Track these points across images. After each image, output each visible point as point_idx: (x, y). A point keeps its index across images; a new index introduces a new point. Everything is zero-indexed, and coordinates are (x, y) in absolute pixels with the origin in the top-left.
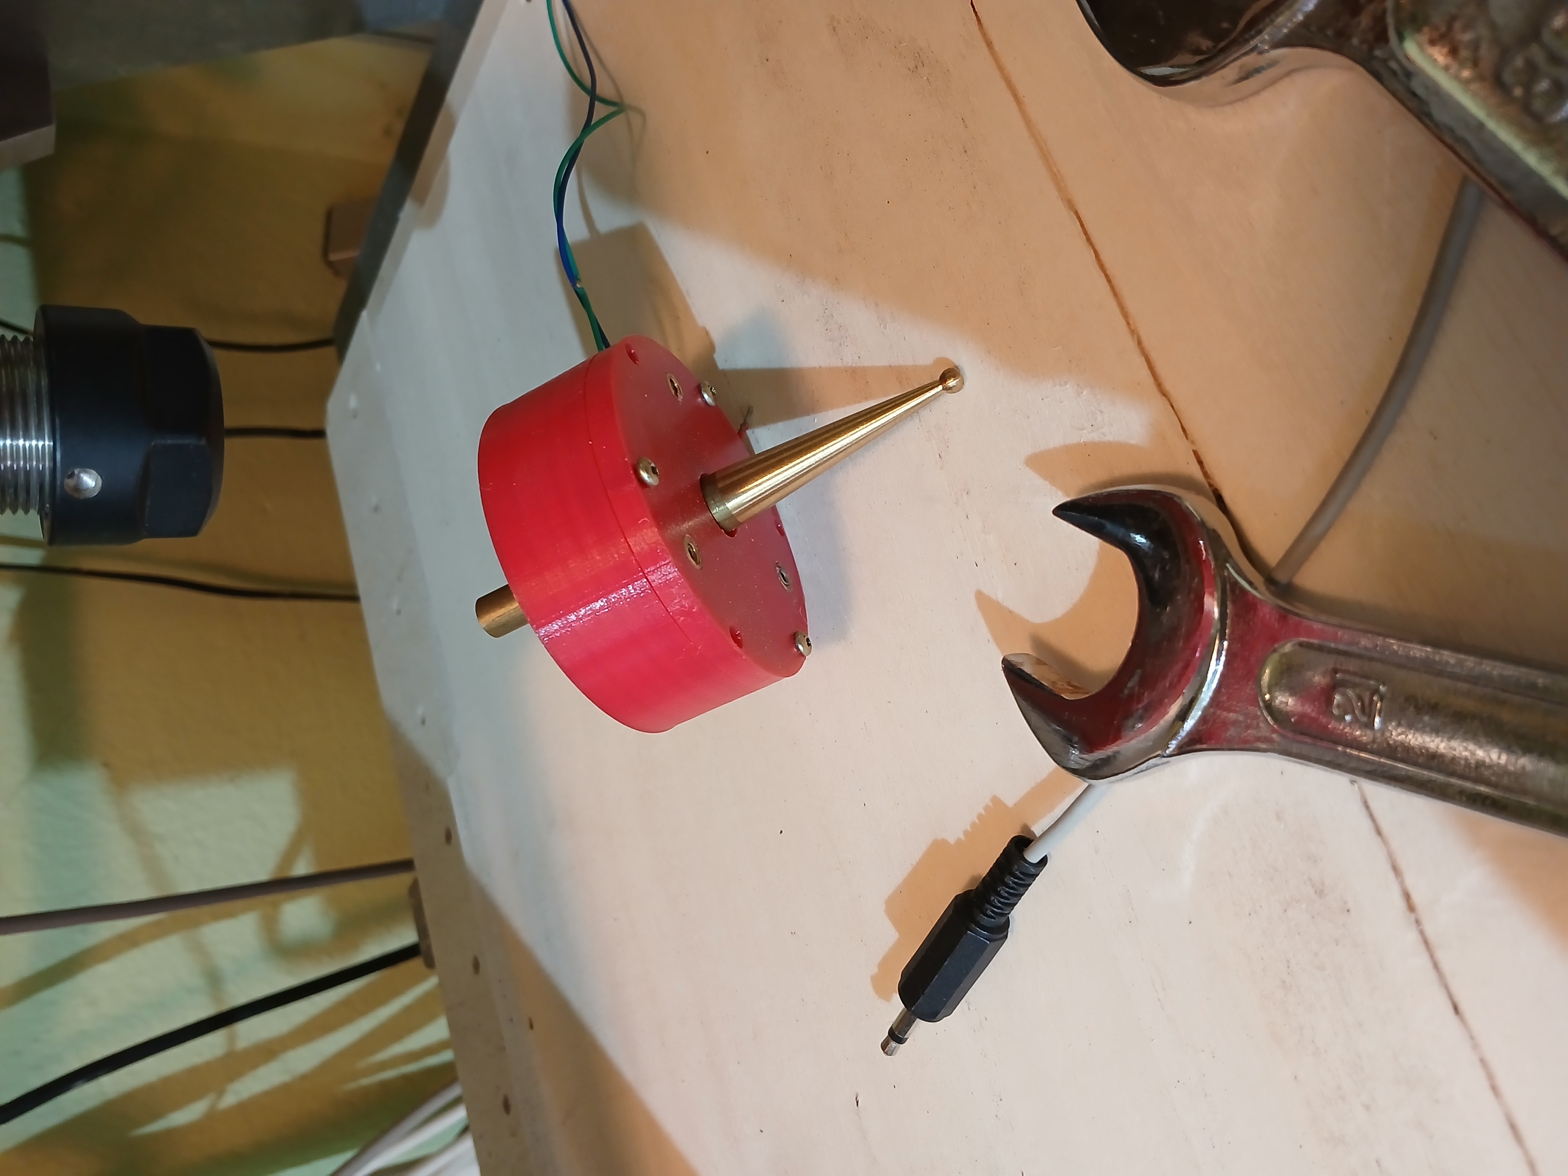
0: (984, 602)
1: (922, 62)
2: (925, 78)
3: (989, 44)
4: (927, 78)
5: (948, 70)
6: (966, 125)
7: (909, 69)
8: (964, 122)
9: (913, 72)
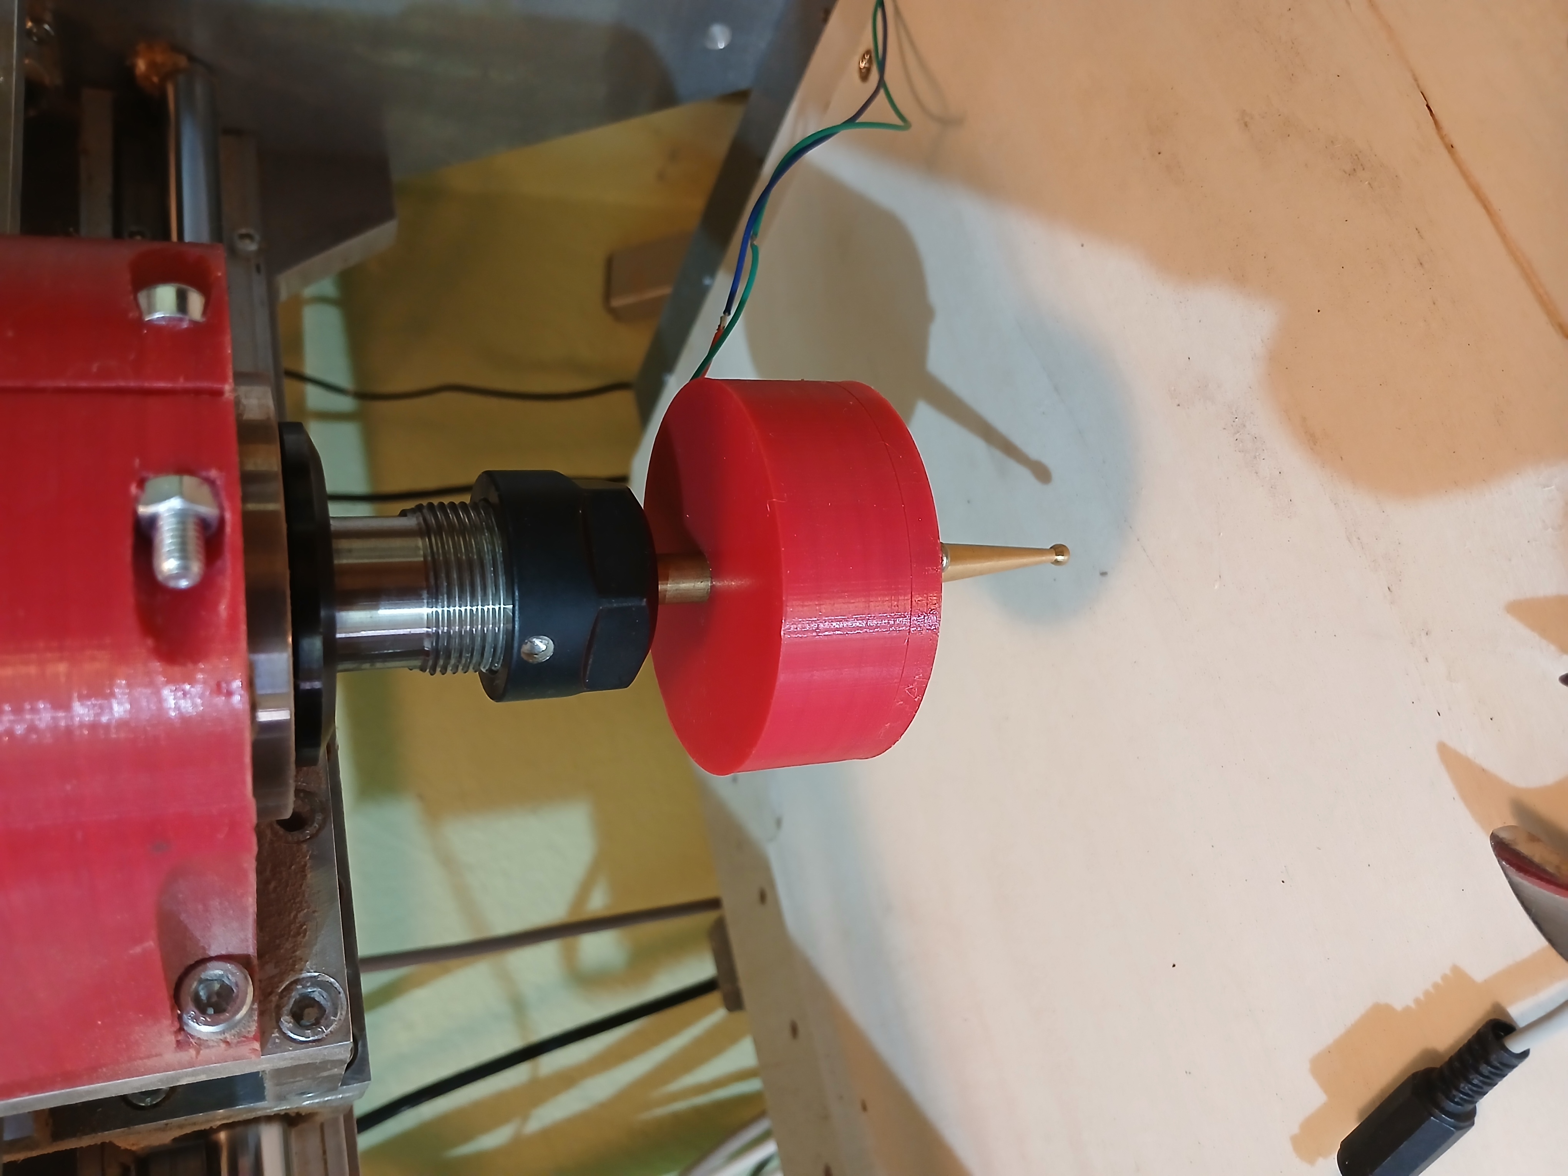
0: (1447, 755)
1: (1362, 165)
2: (1367, 183)
3: (1451, 148)
4: (1369, 184)
5: (1396, 176)
6: (1421, 236)
7: (1345, 172)
8: (1419, 232)
9: (1349, 175)
